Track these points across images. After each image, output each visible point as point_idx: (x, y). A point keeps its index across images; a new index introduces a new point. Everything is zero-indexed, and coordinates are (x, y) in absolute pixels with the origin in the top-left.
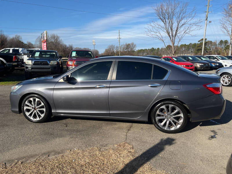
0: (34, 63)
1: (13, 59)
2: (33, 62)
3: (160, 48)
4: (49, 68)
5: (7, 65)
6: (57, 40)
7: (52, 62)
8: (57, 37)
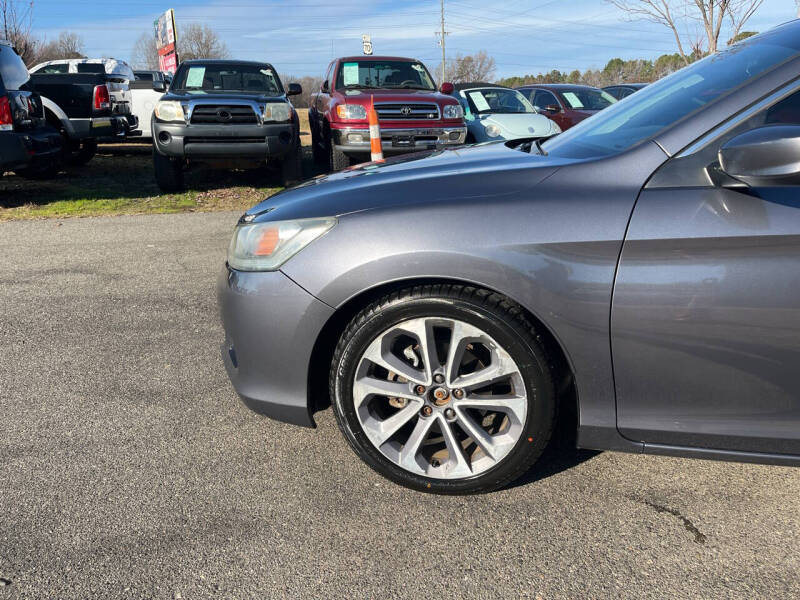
0: (194, 114)
1: (94, 104)
2: (190, 112)
3: (583, 73)
4: (260, 138)
5: (71, 129)
6: (206, 46)
7: (270, 106)
8: (209, 34)
